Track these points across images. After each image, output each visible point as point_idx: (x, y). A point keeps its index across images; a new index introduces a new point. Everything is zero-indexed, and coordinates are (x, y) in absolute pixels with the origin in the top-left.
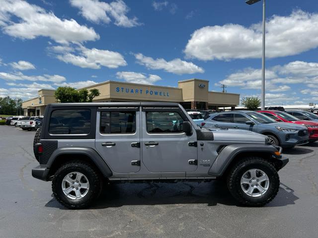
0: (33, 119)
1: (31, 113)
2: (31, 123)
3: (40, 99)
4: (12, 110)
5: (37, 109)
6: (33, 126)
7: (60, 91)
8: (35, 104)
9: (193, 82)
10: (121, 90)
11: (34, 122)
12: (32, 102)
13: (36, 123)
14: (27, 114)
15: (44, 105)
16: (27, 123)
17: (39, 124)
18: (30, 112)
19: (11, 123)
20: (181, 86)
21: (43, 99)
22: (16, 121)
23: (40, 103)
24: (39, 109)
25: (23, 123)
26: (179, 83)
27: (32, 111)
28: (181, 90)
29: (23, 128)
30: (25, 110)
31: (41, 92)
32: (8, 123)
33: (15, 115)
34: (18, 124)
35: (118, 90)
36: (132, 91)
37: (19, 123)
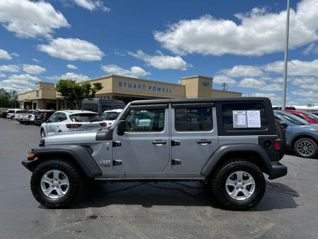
0: (31, 112)
1: (28, 107)
2: (30, 117)
3: (37, 92)
4: (7, 102)
5: (34, 102)
6: (32, 119)
7: (62, 84)
8: (32, 97)
9: (198, 79)
10: (123, 84)
11: (33, 116)
12: (29, 95)
13: (36, 117)
14: (23, 107)
15: (41, 98)
16: (25, 117)
17: (38, 118)
18: (27, 104)
19: (8, 116)
20: (184, 83)
21: (40, 92)
22: (13, 114)
23: (37, 96)
24: (36, 102)
25: (21, 116)
26: (182, 79)
27: (29, 104)
28: (185, 86)
29: (20, 122)
30: (21, 103)
31: (39, 85)
32: (4, 116)
33: (11, 107)
34: (15, 117)
35: (120, 84)
36: (135, 86)
37: (17, 116)
